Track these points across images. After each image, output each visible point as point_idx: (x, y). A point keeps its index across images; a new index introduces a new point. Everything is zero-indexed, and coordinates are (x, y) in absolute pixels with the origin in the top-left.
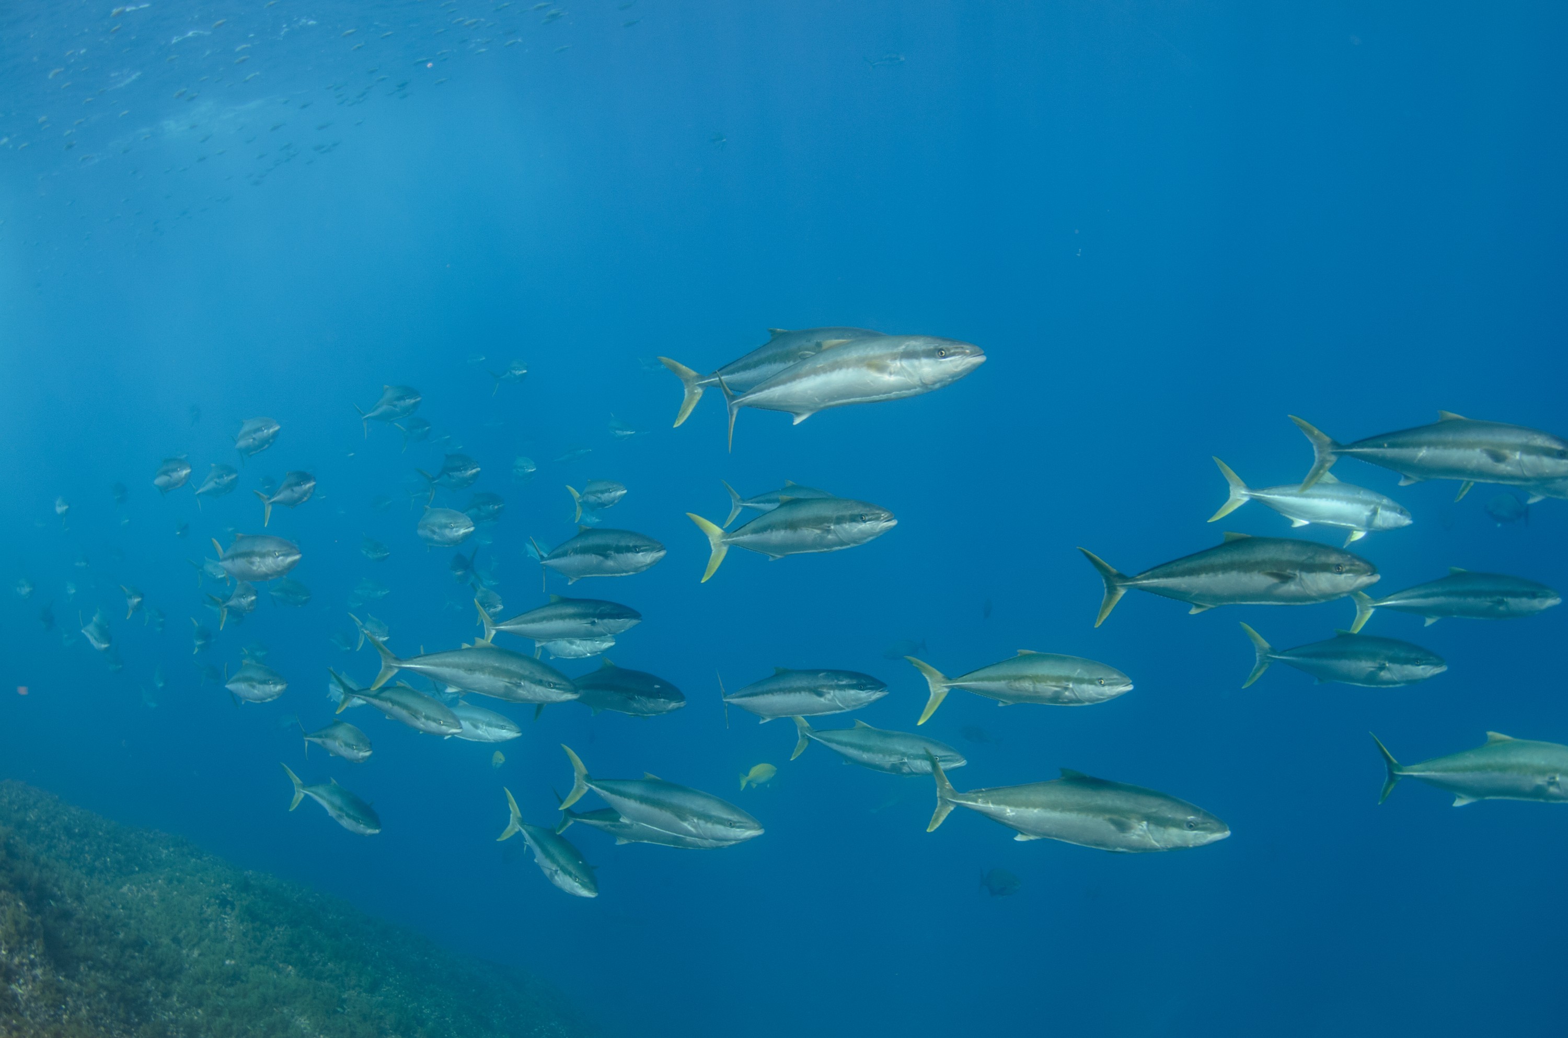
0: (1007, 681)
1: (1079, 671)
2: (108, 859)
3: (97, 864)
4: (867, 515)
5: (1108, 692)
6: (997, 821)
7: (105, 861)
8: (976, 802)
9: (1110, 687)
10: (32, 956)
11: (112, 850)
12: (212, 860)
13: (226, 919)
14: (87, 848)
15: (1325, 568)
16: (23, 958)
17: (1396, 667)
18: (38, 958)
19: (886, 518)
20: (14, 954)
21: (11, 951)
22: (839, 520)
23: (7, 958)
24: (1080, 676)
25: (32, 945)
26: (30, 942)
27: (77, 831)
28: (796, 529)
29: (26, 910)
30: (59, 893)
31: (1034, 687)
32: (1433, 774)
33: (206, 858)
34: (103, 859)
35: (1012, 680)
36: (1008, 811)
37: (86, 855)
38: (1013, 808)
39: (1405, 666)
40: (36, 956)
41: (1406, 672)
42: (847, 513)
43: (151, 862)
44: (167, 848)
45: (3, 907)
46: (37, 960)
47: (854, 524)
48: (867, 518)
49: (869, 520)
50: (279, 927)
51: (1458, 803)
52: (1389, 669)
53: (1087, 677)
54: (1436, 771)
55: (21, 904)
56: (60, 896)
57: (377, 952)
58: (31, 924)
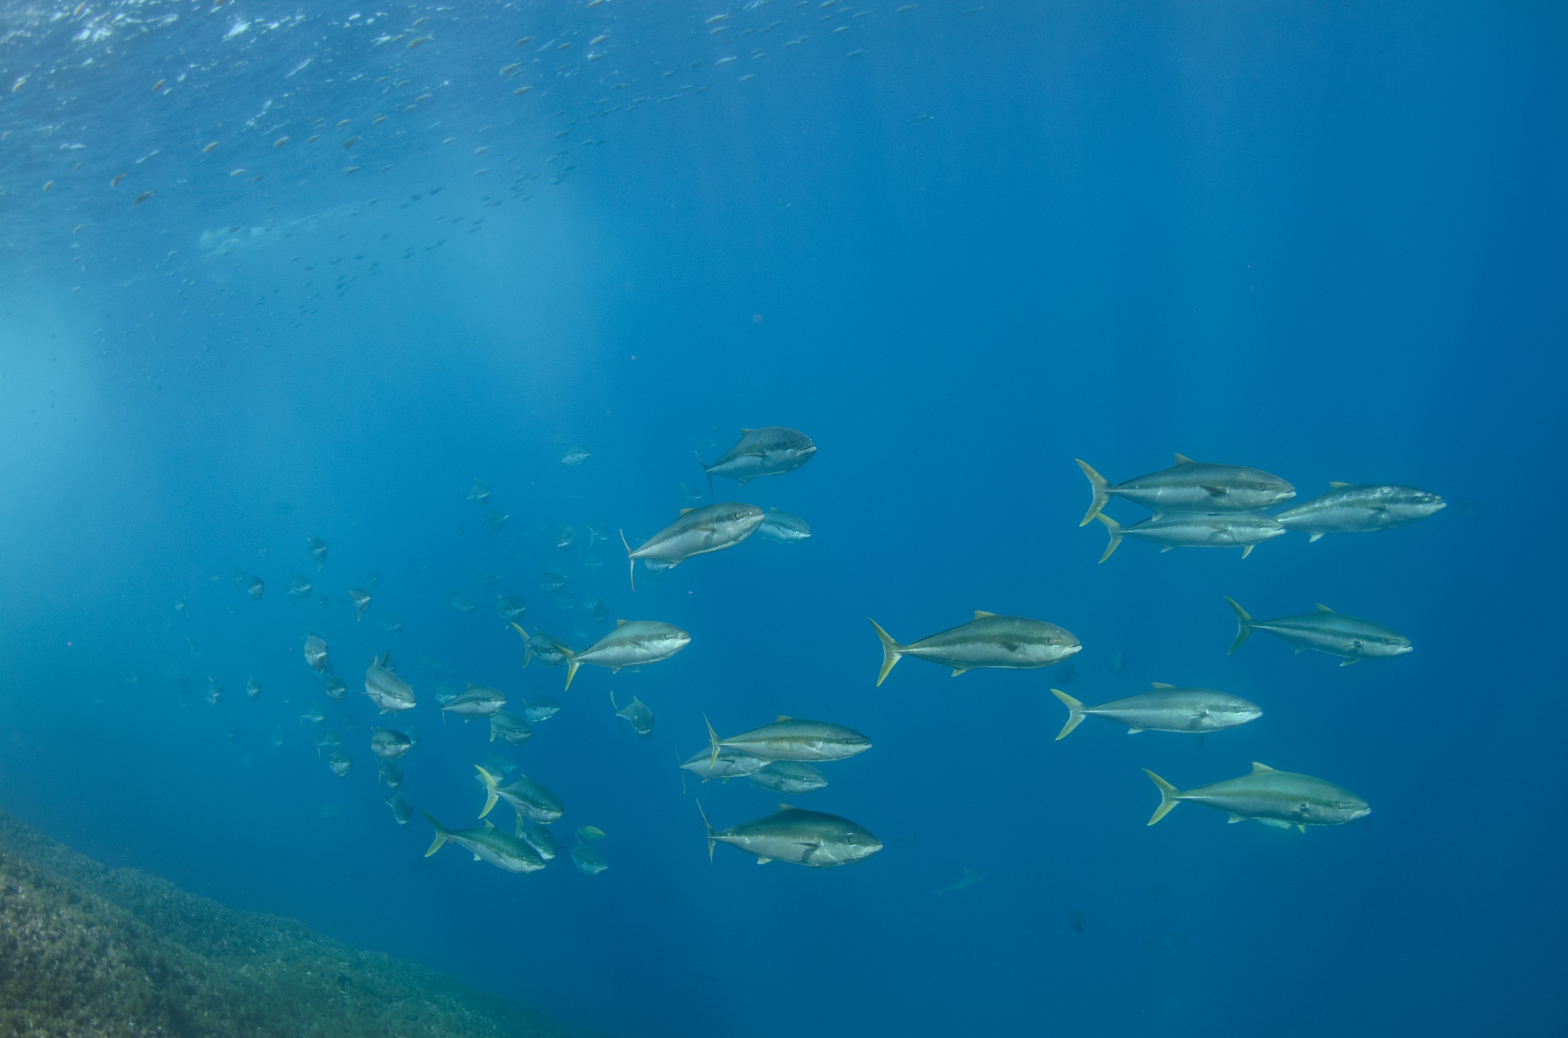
0: (767, 742)
1: (828, 733)
2: (226, 943)
3: (215, 947)
4: (669, 634)
5: (851, 749)
6: (740, 849)
7: (223, 943)
8: (726, 835)
9: (854, 746)
10: (159, 1028)
11: (228, 934)
12: (328, 942)
13: (345, 994)
14: (204, 932)
15: (1040, 641)
16: (151, 1029)
17: (1216, 714)
18: (165, 1029)
19: (681, 637)
20: (141, 1026)
21: (138, 1022)
22: (651, 638)
23: (134, 1030)
24: (829, 737)
25: (159, 1017)
26: (157, 1014)
27: (193, 915)
28: (624, 646)
29: (152, 985)
30: (181, 971)
31: (790, 746)
32: (1209, 797)
33: (322, 941)
34: (220, 942)
35: (772, 741)
36: (747, 839)
37: (204, 939)
38: (749, 837)
39: (1225, 713)
40: (163, 1027)
41: (1225, 719)
42: (656, 632)
43: (267, 945)
44: (282, 931)
45: (129, 982)
46: (164, 1031)
47: (660, 641)
48: (669, 636)
49: (671, 638)
50: (397, 1003)
51: (1231, 821)
52: (1209, 716)
53: (834, 738)
54: (1212, 795)
55: (147, 979)
56: (183, 974)
57: (495, 1025)
58: (157, 998)
